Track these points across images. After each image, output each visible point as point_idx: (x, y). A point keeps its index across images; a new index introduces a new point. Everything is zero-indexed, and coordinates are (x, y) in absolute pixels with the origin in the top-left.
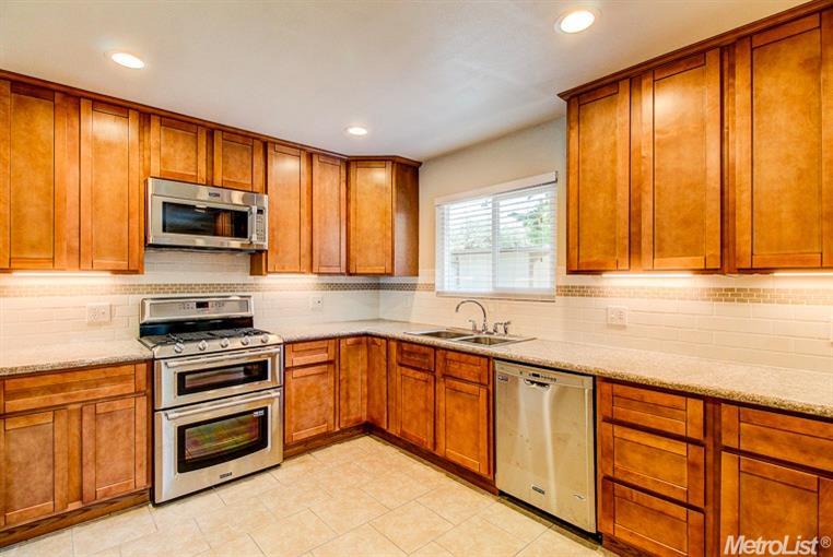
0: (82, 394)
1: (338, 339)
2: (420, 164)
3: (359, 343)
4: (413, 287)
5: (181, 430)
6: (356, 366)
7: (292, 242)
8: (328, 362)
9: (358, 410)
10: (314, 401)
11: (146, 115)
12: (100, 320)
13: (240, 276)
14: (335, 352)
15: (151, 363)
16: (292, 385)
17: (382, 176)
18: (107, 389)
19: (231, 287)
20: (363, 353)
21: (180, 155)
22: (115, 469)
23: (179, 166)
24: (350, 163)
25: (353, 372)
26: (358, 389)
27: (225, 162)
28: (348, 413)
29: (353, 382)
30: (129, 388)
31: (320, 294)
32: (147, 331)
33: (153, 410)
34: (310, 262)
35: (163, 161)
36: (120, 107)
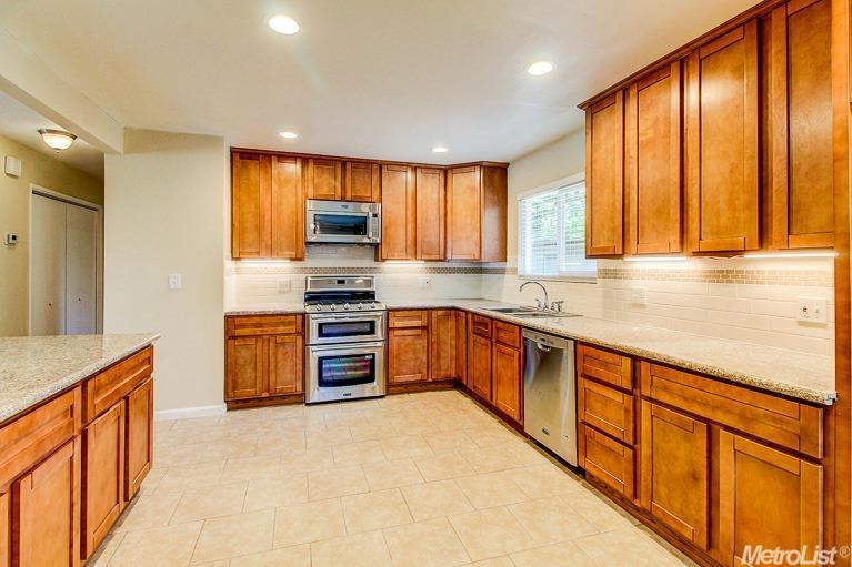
0: (269, 330)
1: (429, 310)
2: (508, 164)
3: (447, 316)
4: (502, 271)
5: (321, 360)
6: (447, 333)
7: (400, 236)
8: (422, 328)
9: (447, 368)
10: (411, 355)
11: (305, 159)
12: (285, 290)
13: (368, 263)
14: (429, 321)
15: (304, 315)
16: (394, 341)
17: (476, 177)
18: (281, 329)
19: (362, 270)
20: (452, 323)
21: (328, 182)
22: (285, 379)
23: (324, 191)
24: (446, 171)
25: (443, 338)
26: (448, 351)
27: (353, 183)
28: (439, 369)
29: (443, 346)
30: (292, 329)
32: (312, 298)
33: (305, 345)
34: (415, 250)
35: (315, 187)
36: (292, 157)
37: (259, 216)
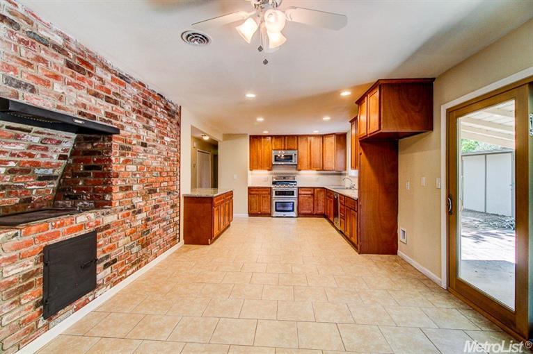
0: (261, 192)
1: (314, 188)
2: (347, 133)
3: (321, 191)
5: (276, 203)
6: (321, 196)
7: (305, 161)
8: (311, 194)
9: (321, 210)
10: (307, 204)
11: (272, 136)
12: (266, 180)
13: (294, 171)
14: (314, 192)
15: (271, 188)
16: (301, 199)
17: (332, 140)
18: (264, 192)
19: (292, 174)
20: (322, 193)
21: (278, 144)
22: (265, 208)
23: (278, 147)
24: (323, 136)
25: (320, 198)
26: (321, 203)
27: (288, 143)
28: (318, 210)
29: (319, 201)
30: (267, 193)
31: (318, 176)
32: (274, 183)
33: (271, 198)
34: (311, 167)
35: (275, 146)
36: (269, 136)
37: (258, 156)
